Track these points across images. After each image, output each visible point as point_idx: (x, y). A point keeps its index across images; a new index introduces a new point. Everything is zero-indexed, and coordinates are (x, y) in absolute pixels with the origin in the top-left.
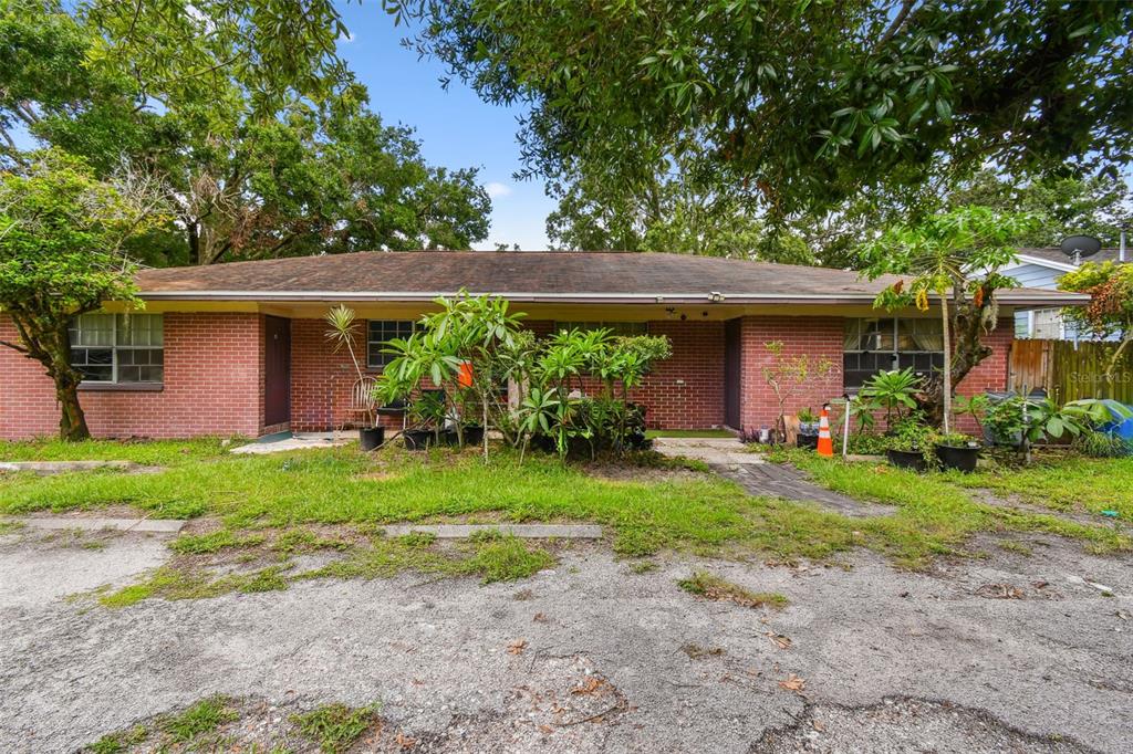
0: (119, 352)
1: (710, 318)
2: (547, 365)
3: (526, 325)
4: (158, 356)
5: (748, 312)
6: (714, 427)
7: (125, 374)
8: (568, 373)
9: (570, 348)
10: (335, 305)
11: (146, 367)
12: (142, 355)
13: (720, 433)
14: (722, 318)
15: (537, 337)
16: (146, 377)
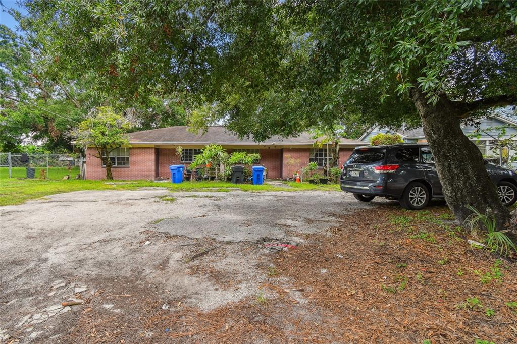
0: (117, 158)
1: (276, 148)
2: (231, 161)
3: (226, 151)
4: (128, 159)
5: (284, 147)
6: (277, 178)
7: (119, 164)
8: (235, 162)
9: (236, 157)
10: (178, 146)
11: (124, 161)
12: (123, 159)
13: (279, 180)
14: (280, 148)
15: (228, 154)
16: (124, 164)
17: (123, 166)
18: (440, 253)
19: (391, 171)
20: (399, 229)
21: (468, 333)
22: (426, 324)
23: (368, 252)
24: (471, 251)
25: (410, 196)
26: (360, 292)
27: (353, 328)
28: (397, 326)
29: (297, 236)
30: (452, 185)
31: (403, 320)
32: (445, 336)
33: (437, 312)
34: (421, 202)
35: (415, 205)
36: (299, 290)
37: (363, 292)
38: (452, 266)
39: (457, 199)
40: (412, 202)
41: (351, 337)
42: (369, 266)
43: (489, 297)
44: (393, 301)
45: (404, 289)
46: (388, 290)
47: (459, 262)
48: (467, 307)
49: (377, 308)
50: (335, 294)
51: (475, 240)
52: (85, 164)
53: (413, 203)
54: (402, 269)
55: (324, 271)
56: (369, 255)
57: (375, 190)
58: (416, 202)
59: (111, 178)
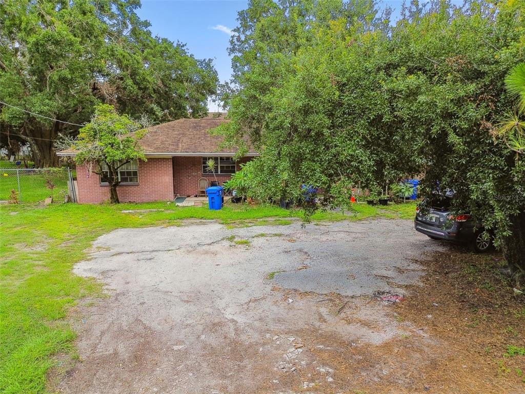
4: (135, 174)
7: (123, 180)
11: (131, 177)
12: (129, 173)
16: (131, 181)
17: (129, 183)
18: (496, 299)
19: (463, 221)
20: (471, 279)
21: (505, 344)
22: (488, 341)
23: (453, 300)
24: (514, 297)
25: (477, 241)
26: (455, 328)
27: (455, 346)
28: (475, 344)
29: (398, 287)
30: (508, 246)
31: (477, 340)
32: (495, 346)
33: (493, 335)
34: (486, 245)
35: (480, 248)
36: (421, 329)
37: (456, 328)
38: (502, 308)
39: (511, 256)
40: (478, 246)
41: (456, 350)
42: (456, 311)
43: (517, 326)
44: (472, 332)
45: (477, 325)
46: (469, 326)
47: (506, 306)
48: (507, 332)
49: (465, 336)
50: (442, 330)
51: (518, 289)
52: (75, 182)
53: (480, 246)
54: (475, 312)
55: (430, 316)
56: (454, 302)
57: (449, 236)
58: (481, 246)
59: (117, 201)
